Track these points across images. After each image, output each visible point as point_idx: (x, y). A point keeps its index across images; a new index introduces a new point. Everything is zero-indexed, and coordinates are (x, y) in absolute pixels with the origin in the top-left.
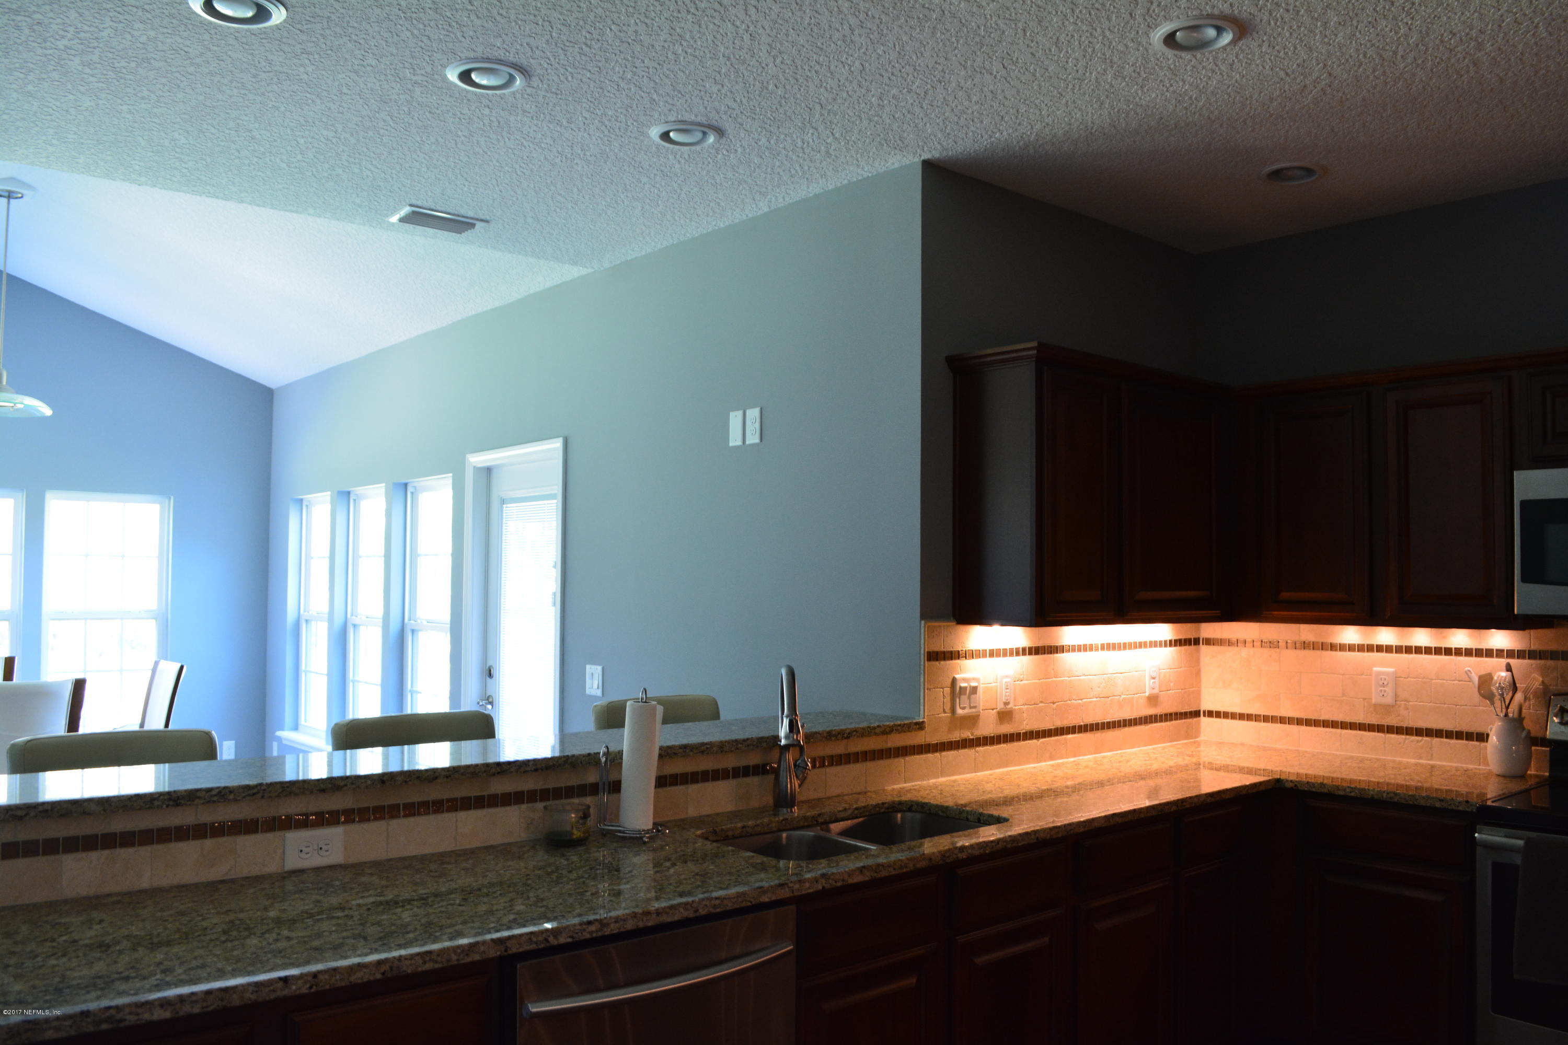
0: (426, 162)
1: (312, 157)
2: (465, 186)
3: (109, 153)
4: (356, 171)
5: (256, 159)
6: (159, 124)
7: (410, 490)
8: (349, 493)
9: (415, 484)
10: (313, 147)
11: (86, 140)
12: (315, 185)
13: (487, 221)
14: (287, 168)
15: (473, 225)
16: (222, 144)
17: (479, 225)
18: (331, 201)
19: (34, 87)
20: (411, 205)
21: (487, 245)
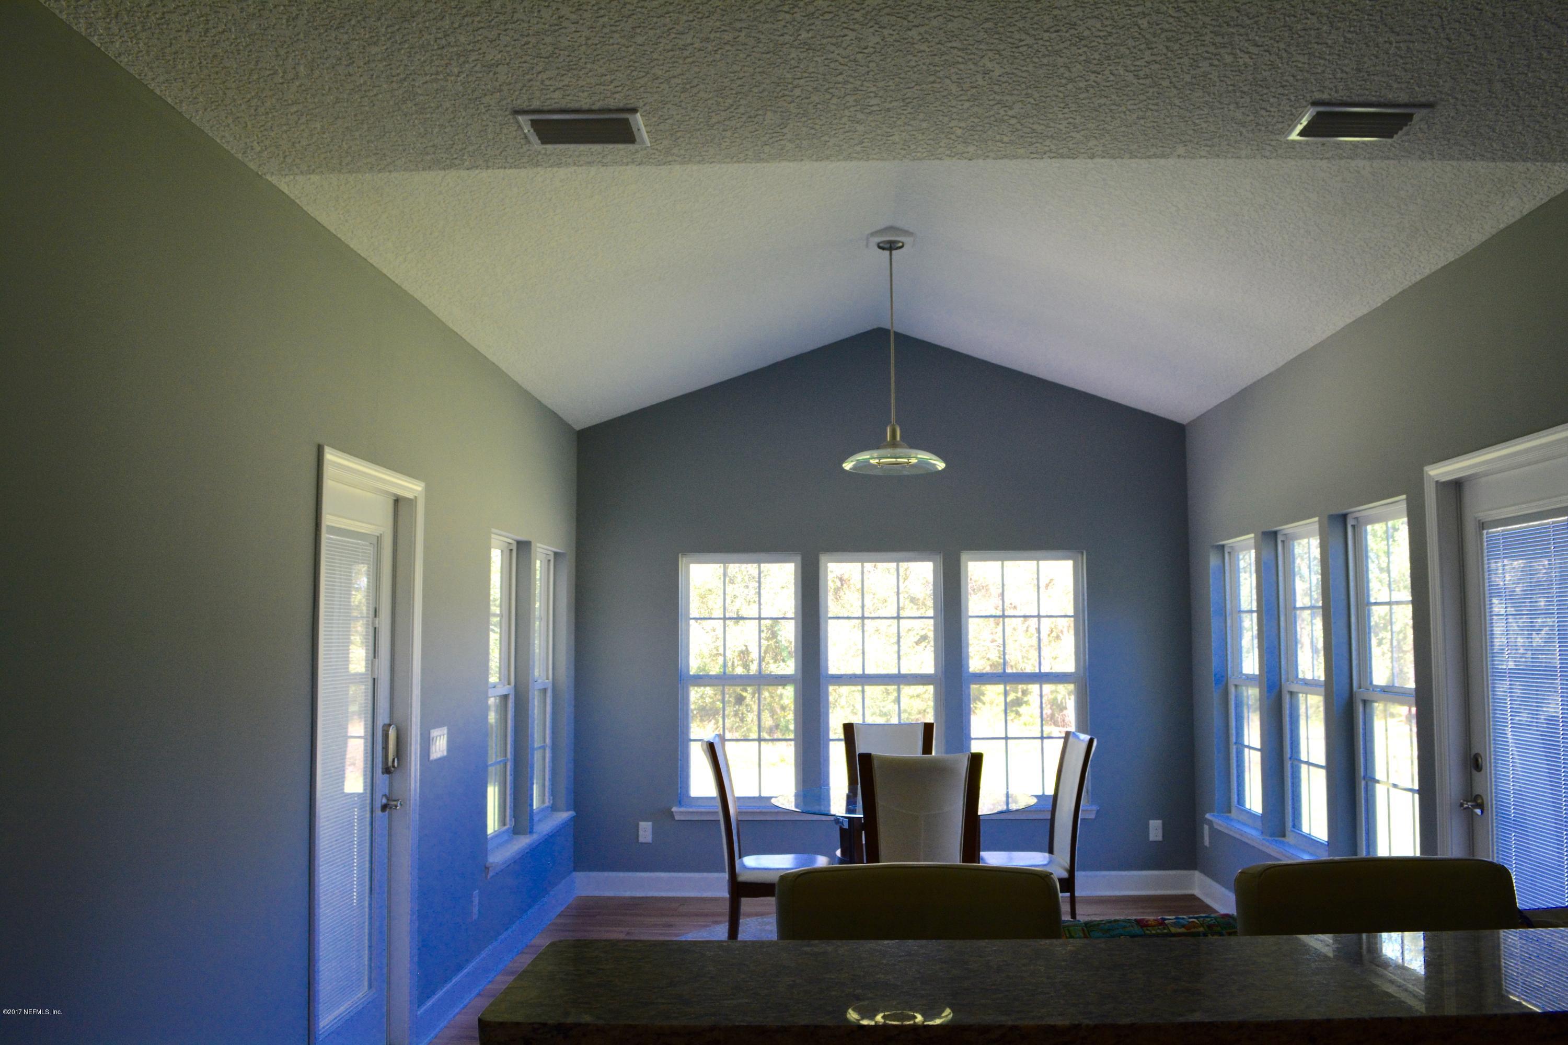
0: (1326, 11)
1: (1165, 51)
2: (1391, 43)
3: (921, 116)
4: (1229, 59)
5: (1093, 77)
6: (962, 50)
7: (1350, 522)
8: (1275, 533)
9: (1357, 515)
10: (1163, 30)
11: (891, 102)
12: (1177, 102)
13: (1429, 105)
14: (1135, 81)
15: (1409, 117)
16: (1045, 61)
17: (1419, 114)
18: (1204, 125)
19: (808, 31)
20: (1315, 104)
21: (1431, 154)
